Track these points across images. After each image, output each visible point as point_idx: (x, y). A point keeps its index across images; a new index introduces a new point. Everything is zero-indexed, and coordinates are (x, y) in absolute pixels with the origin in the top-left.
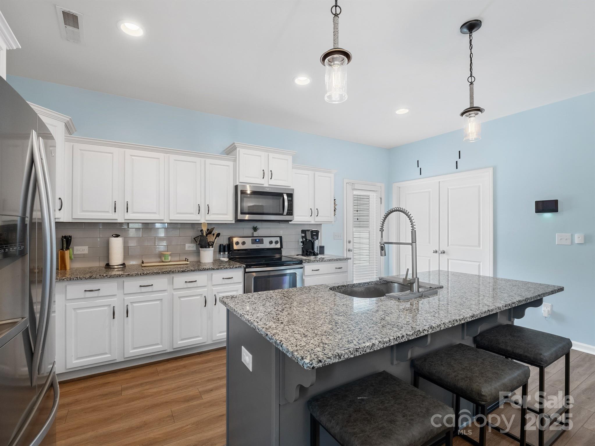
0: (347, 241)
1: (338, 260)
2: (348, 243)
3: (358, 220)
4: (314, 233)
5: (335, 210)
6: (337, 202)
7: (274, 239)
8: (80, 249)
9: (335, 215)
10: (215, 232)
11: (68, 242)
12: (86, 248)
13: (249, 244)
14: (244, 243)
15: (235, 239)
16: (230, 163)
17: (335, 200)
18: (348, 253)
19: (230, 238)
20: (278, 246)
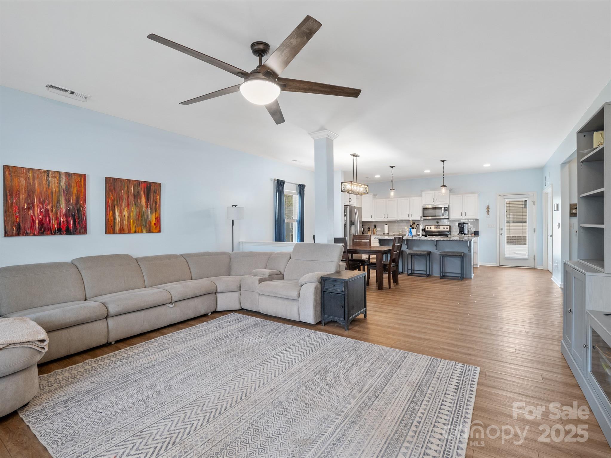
0: (500, 229)
1: (469, 237)
4: (460, 224)
5: (488, 212)
6: (490, 207)
7: (446, 227)
8: (378, 229)
9: (488, 214)
10: (416, 224)
11: (375, 226)
12: (380, 228)
13: (433, 229)
14: (430, 228)
15: (427, 227)
16: (420, 198)
17: (488, 206)
18: (500, 236)
19: (425, 226)
20: (448, 230)
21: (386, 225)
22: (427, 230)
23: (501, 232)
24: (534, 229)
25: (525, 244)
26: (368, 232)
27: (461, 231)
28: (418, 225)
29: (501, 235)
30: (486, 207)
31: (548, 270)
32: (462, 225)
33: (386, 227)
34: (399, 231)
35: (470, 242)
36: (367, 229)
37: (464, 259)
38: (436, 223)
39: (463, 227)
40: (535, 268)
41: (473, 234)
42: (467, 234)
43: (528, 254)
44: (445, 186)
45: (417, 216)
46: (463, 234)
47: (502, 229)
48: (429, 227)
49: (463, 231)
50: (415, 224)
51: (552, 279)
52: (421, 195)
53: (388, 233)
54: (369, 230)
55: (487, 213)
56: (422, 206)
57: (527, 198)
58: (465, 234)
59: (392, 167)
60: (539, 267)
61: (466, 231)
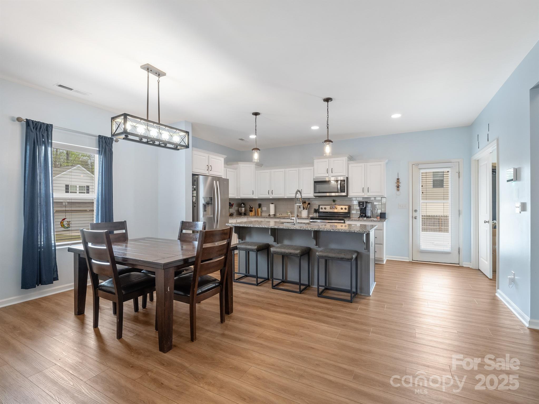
0: (413, 210)
1: (372, 221)
2: (413, 211)
3: (423, 193)
4: (361, 203)
5: (398, 187)
6: (401, 181)
7: (344, 207)
8: (264, 209)
9: (398, 190)
10: (307, 202)
11: (260, 206)
12: (266, 208)
13: (328, 209)
14: (325, 208)
15: (321, 207)
16: (312, 168)
17: (398, 179)
18: (414, 220)
19: (319, 206)
20: (347, 211)
21: (272, 204)
22: (321, 210)
23: (415, 214)
24: (459, 211)
25: (447, 231)
26: (250, 213)
27: (363, 214)
28: (309, 204)
29: (416, 218)
30: (396, 181)
31: (479, 270)
32: (363, 204)
33: (272, 207)
34: (287, 212)
35: (368, 235)
36: (248, 209)
37: (359, 263)
38: (332, 202)
39: (365, 208)
40: (460, 265)
41: (379, 217)
42: (370, 217)
43: (451, 246)
44: (330, 141)
45: (308, 193)
46: (365, 216)
47: (416, 211)
48: (323, 207)
49: (365, 213)
50: (305, 202)
51: (496, 294)
52: (312, 164)
53: (274, 215)
54: (251, 211)
55: (396, 188)
56: (314, 179)
57: (449, 167)
58: (368, 217)
59: (256, 114)
60: (465, 264)
61: (369, 214)
